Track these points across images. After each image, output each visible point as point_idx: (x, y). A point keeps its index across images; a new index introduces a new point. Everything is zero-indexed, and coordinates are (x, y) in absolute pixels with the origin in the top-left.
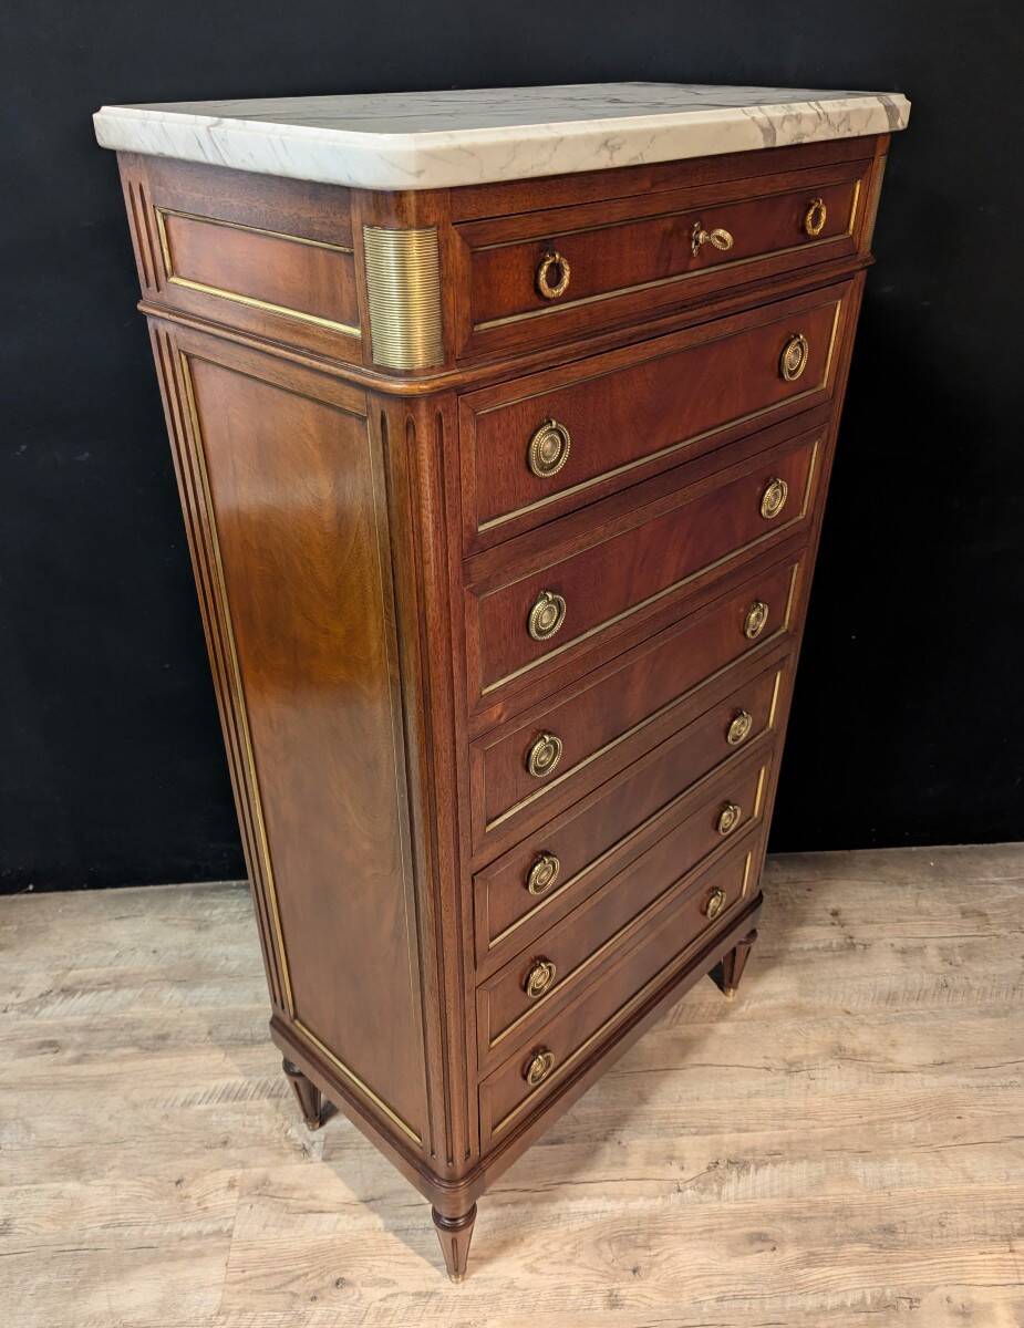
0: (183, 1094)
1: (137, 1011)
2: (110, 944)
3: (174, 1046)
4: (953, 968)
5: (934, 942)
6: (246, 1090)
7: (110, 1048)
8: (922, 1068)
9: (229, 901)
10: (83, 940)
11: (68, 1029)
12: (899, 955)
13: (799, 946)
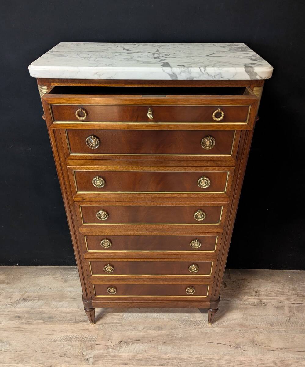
0: (55, 337)
1: (44, 308)
2: (38, 285)
3: (53, 321)
4: (293, 314)
5: (287, 305)
6: (72, 338)
7: (35, 320)
8: (279, 350)
9: (73, 273)
10: (31, 282)
11: (24, 312)
12: (276, 309)
13: (244, 302)
